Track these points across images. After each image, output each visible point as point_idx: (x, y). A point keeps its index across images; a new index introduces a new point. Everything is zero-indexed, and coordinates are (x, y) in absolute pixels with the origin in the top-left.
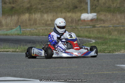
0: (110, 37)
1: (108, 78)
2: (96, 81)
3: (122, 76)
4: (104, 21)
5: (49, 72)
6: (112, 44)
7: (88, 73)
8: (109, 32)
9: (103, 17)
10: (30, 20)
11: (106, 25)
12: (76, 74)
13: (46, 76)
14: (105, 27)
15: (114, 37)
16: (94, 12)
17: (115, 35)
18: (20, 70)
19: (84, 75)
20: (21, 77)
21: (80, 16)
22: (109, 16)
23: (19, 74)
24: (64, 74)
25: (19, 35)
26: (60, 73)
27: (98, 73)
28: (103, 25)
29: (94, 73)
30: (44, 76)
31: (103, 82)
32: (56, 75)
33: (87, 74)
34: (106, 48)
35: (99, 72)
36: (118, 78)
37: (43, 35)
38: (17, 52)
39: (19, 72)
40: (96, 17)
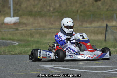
0: (33, 39)
4: (26, 24)
7: (14, 74)
8: (32, 35)
9: (24, 21)
11: (28, 28)
14: (27, 30)
15: (36, 40)
16: (17, 16)
17: (37, 38)
19: (10, 75)
21: (4, 20)
22: (31, 20)
28: (25, 28)
29: (19, 74)
35: (24, 72)
40: (18, 21)
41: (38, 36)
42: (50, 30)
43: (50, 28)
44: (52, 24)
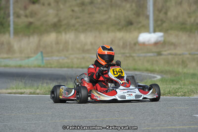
0: (185, 70)
4: (174, 45)
6: (187, 81)
7: (151, 128)
8: (184, 63)
9: (172, 39)
10: (57, 43)
11: (179, 51)
14: (176, 54)
15: (192, 71)
16: (160, 31)
17: (192, 68)
19: (143, 131)
21: (137, 37)
22: (184, 37)
23: (41, 129)
25: (40, 67)
28: (173, 51)
29: (159, 128)
33: (148, 130)
34: (179, 88)
35: (168, 126)
37: (78, 67)
38: (38, 94)
39: (41, 127)
40: (162, 39)
41: (194, 64)
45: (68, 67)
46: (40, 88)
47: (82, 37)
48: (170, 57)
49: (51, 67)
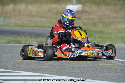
0: (95, 29)
1: (94, 71)
2: (82, 73)
3: (108, 68)
4: (89, 13)
5: (34, 63)
6: (97, 36)
7: (74, 65)
8: (95, 25)
10: (14, 11)
11: (91, 16)
12: (61, 66)
13: (31, 67)
14: (90, 19)
15: (99, 29)
16: (80, 4)
17: (100, 27)
18: (5, 62)
19: (69, 67)
20: (6, 69)
21: (65, 7)
24: (49, 66)
25: (3, 25)
26: (45, 65)
27: (84, 65)
28: (88, 17)
29: (79, 66)
30: (29, 67)
31: (88, 74)
32: (41, 67)
33: (72, 66)
34: (92, 40)
36: (104, 71)
37: (27, 26)
38: (2, 43)
39: (4, 64)
40: (81, 9)
41: (101, 25)
42: (115, 20)
43: (115, 18)
44: (117, 13)
45: (21, 26)
46: (3, 39)
47: (30, 7)
48: (86, 20)
49: (10, 26)
